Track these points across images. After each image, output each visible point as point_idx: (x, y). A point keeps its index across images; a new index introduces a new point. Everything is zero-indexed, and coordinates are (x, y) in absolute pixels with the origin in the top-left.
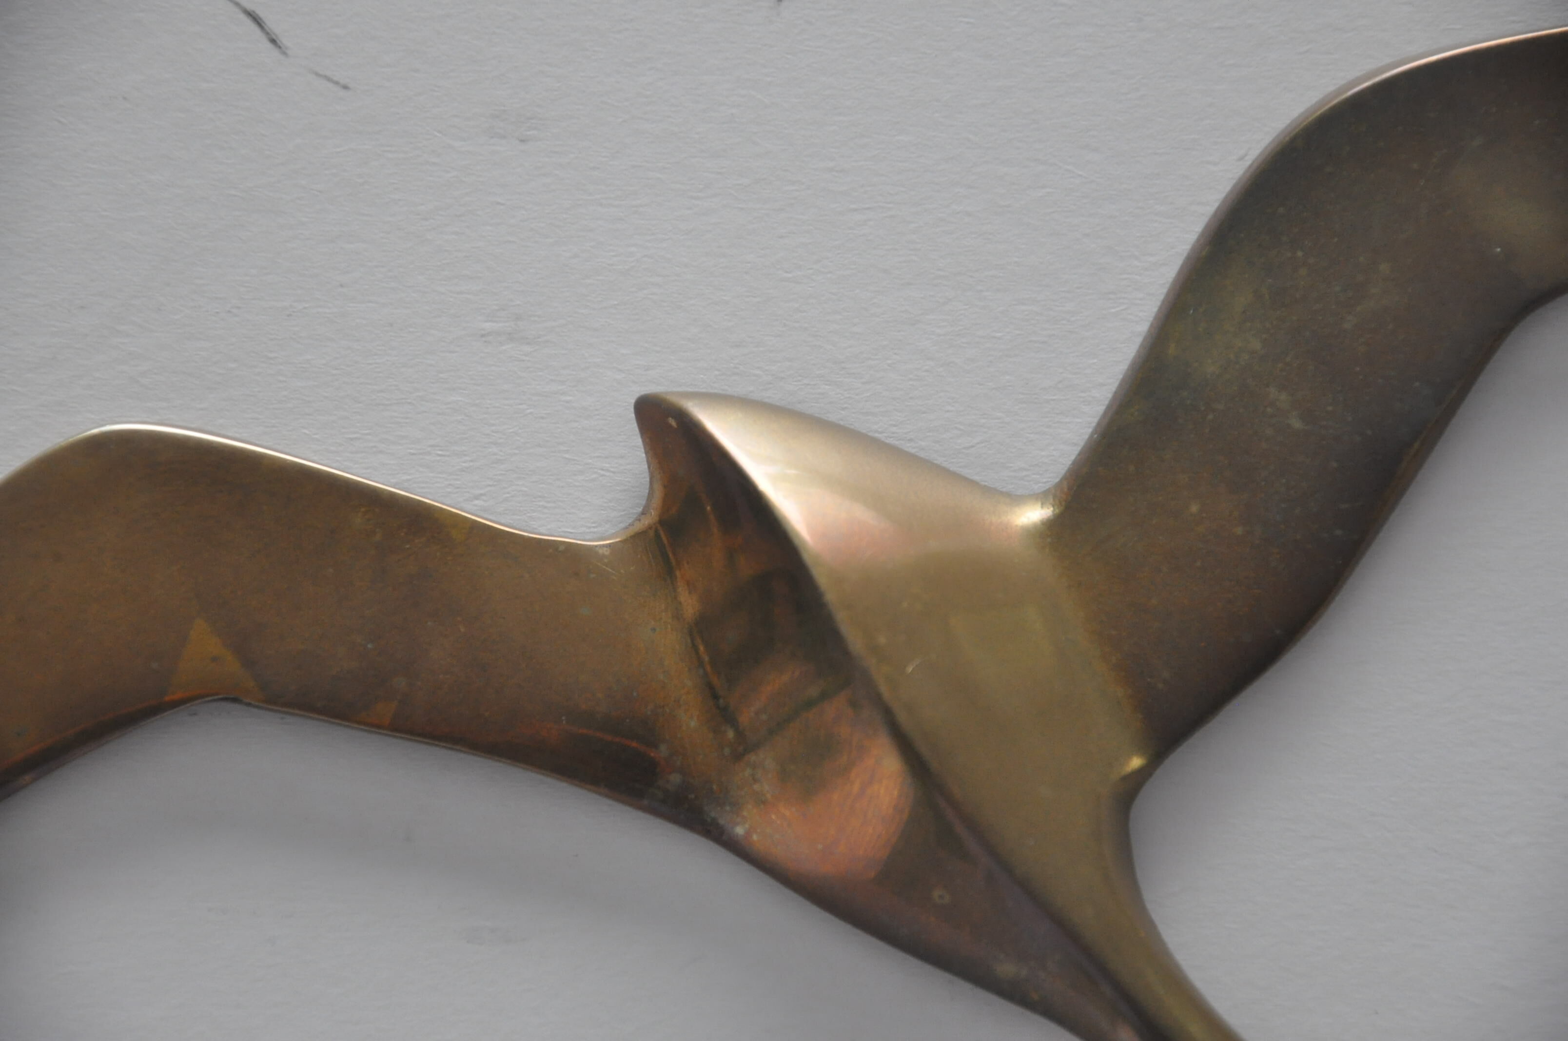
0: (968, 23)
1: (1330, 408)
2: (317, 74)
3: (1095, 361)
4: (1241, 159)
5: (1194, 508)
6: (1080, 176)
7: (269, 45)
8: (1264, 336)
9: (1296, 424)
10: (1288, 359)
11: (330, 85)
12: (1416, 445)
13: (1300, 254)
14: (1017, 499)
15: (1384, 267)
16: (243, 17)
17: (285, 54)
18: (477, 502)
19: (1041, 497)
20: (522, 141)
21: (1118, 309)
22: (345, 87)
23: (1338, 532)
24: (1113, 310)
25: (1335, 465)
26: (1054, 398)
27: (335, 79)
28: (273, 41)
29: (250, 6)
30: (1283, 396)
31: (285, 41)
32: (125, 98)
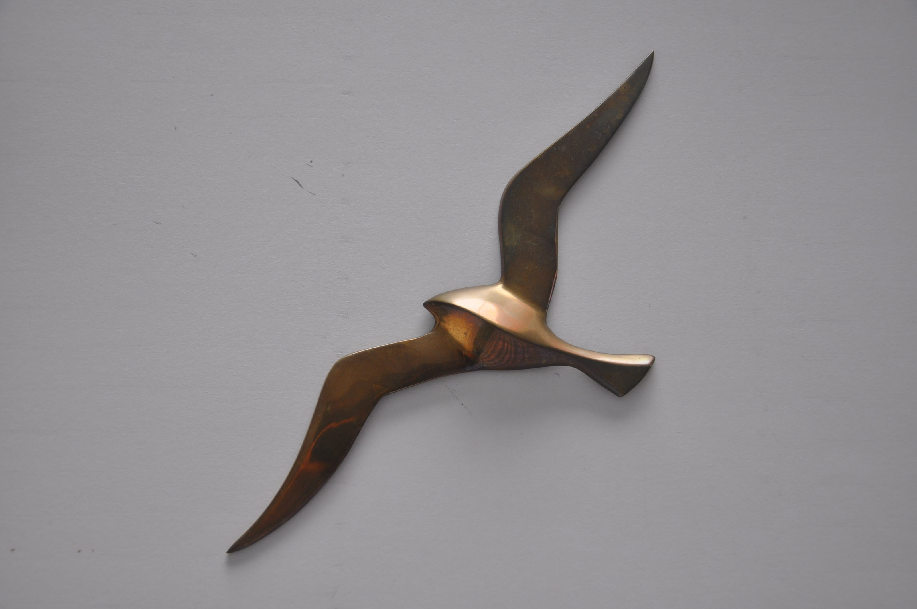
2: (309, 192)
7: (300, 187)
11: (312, 194)
16: (295, 181)
17: (303, 188)
18: (339, 273)
20: (348, 204)
22: (314, 194)
27: (312, 193)
28: (300, 186)
29: (296, 180)
31: (303, 186)
32: (272, 197)
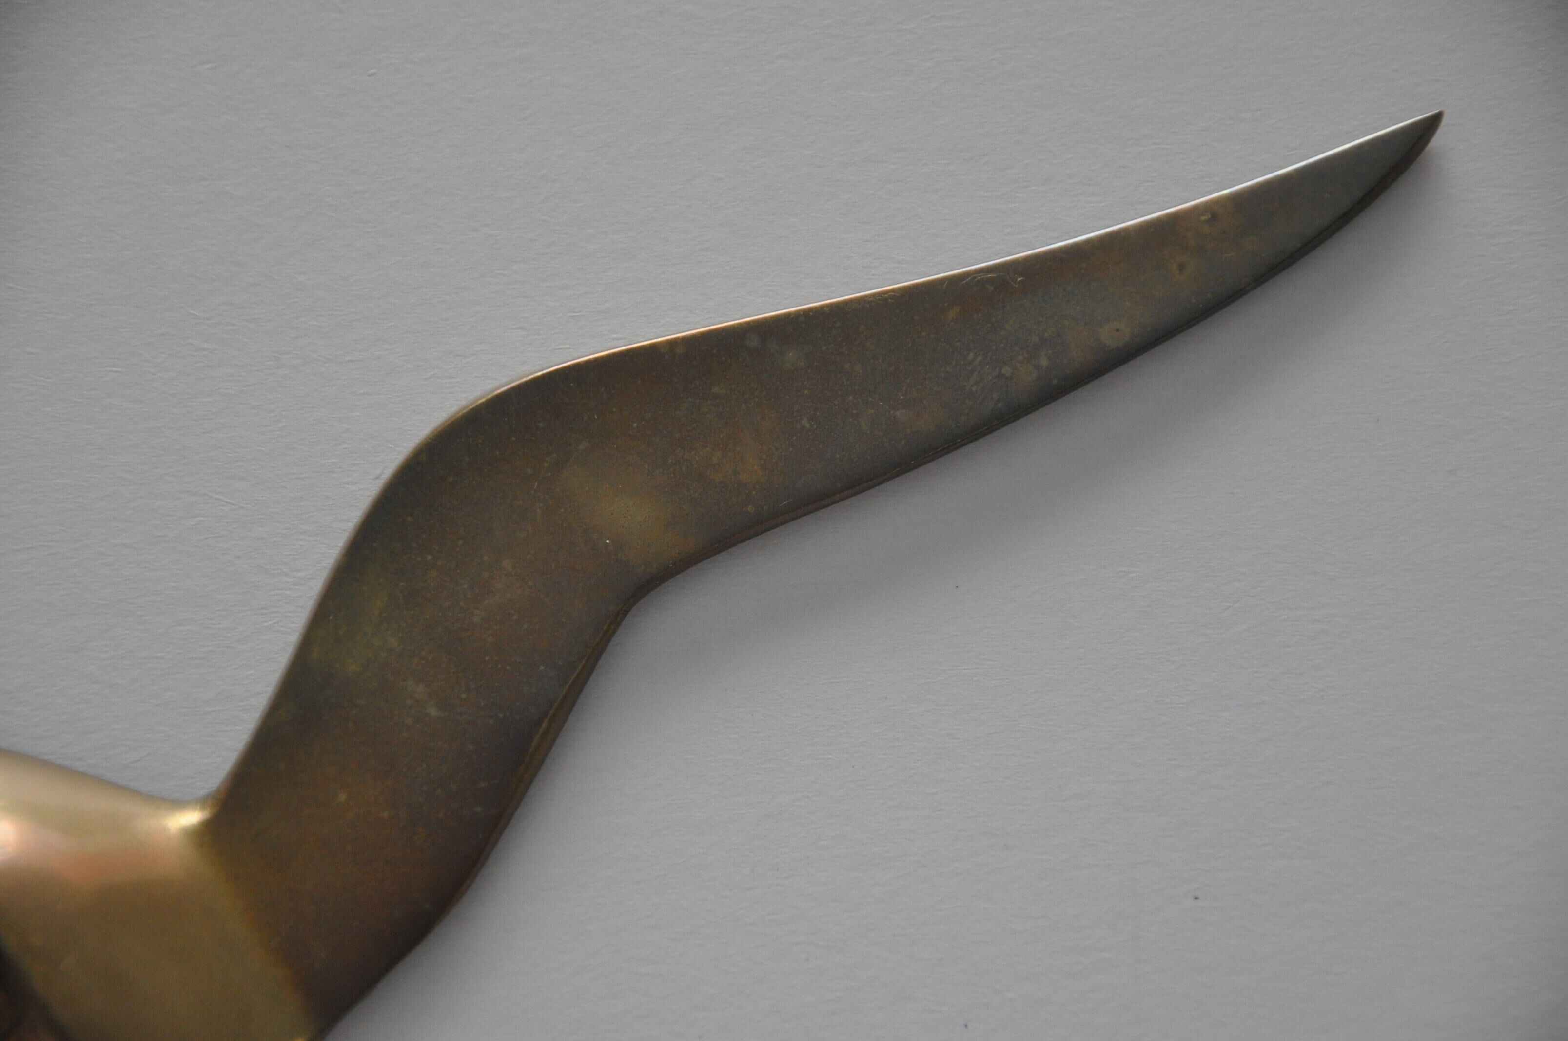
0: (116, 372)
1: (463, 696)
3: (252, 672)
4: (378, 478)
5: (342, 797)
6: (229, 503)
8: (400, 635)
9: (434, 712)
10: (423, 653)
12: (545, 724)
13: (429, 557)
14: (178, 804)
15: (507, 564)
19: (201, 802)
21: (271, 622)
23: (478, 809)
24: (266, 624)
25: (471, 747)
26: (214, 709)
30: (421, 688)
